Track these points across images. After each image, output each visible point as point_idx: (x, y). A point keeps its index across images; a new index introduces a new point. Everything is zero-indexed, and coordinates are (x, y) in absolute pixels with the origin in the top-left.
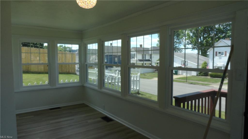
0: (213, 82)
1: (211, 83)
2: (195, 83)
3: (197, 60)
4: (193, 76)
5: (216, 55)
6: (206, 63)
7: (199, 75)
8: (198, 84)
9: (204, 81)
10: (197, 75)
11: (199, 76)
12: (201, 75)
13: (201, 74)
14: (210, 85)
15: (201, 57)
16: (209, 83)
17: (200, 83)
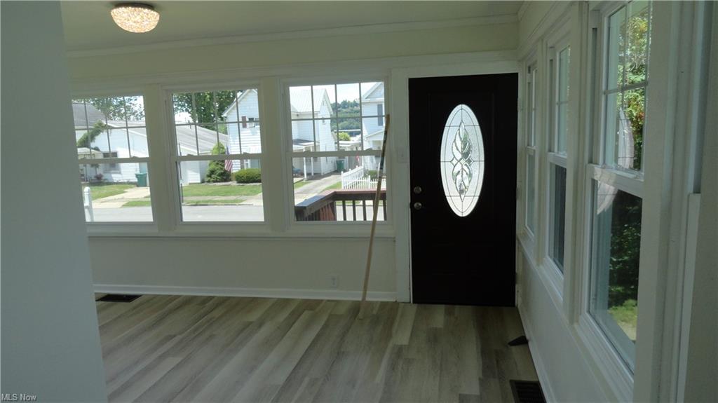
0: (248, 195)
1: (244, 197)
2: (207, 201)
3: (195, 139)
4: (190, 184)
5: (245, 126)
6: (223, 148)
7: (207, 179)
8: (214, 203)
9: (226, 194)
10: (203, 182)
11: (209, 182)
12: (212, 179)
13: (213, 176)
14: (242, 201)
15: (202, 130)
16: (240, 198)
17: (218, 201)
